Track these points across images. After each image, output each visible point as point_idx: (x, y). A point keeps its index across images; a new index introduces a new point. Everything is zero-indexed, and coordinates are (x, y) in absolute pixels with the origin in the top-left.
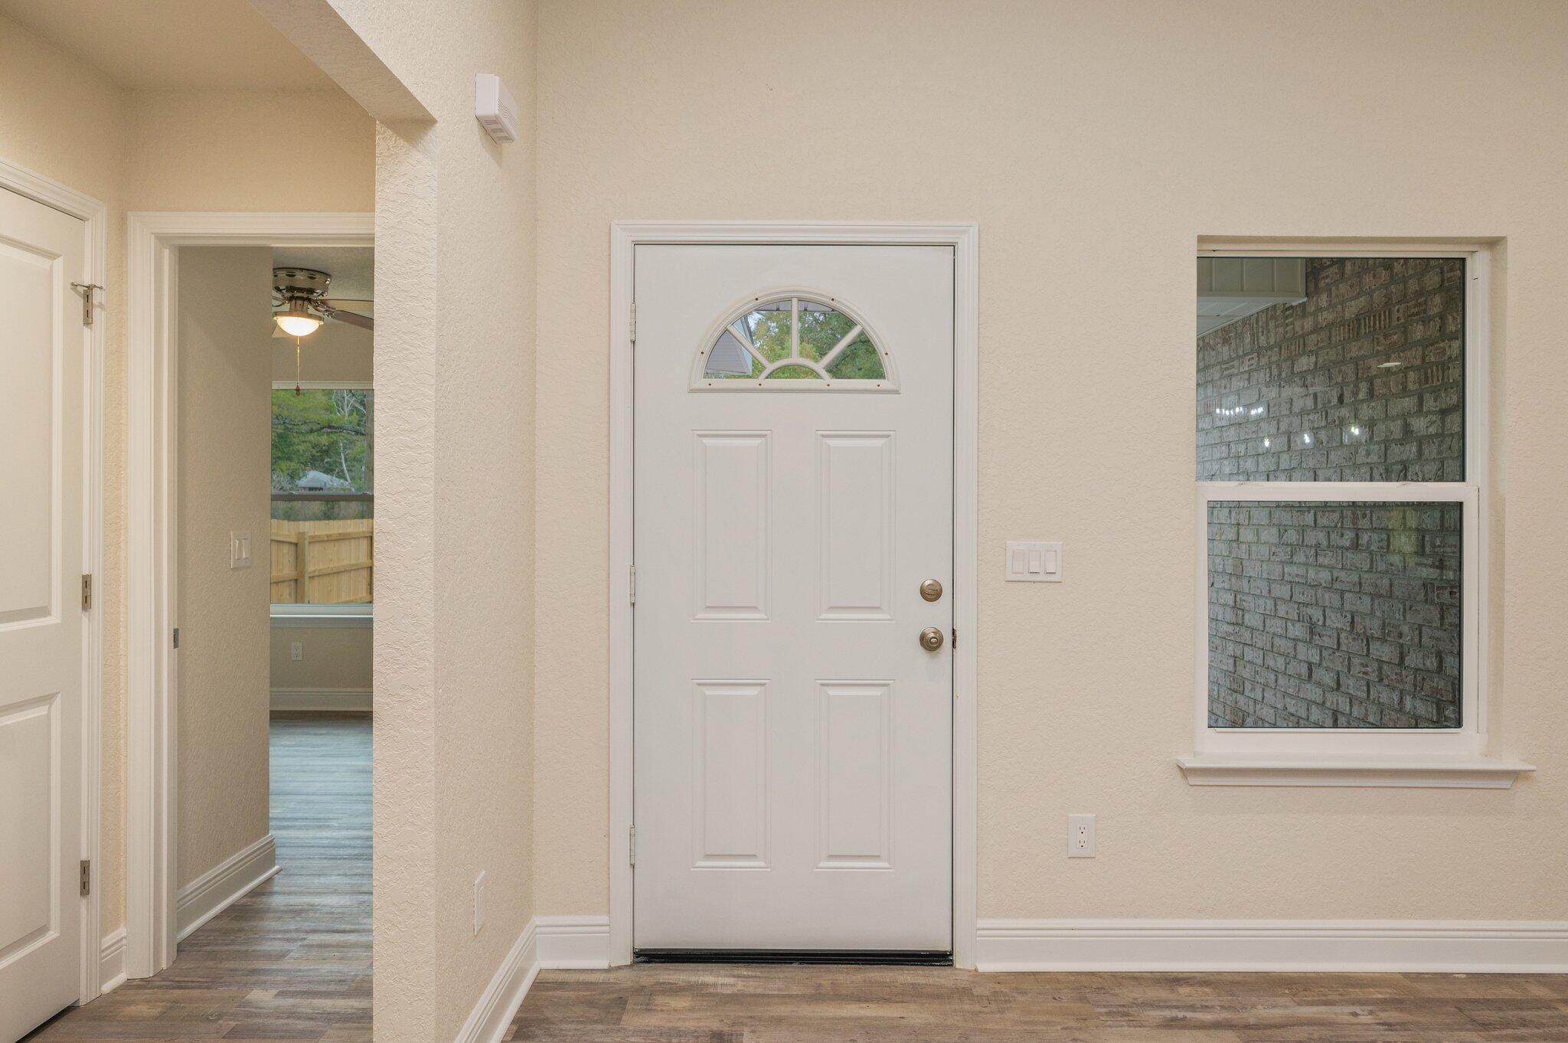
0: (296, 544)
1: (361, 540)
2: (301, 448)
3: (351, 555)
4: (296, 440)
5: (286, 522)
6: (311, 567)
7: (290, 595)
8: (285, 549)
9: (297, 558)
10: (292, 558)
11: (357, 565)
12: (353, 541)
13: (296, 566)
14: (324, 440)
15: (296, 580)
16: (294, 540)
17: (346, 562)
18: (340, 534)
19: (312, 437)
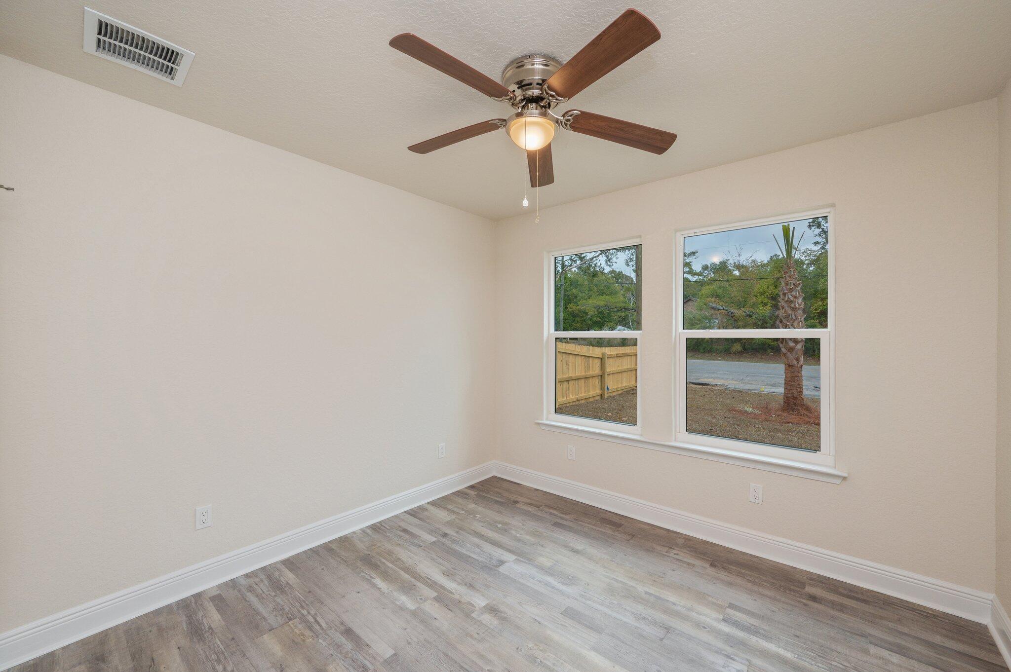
0: (601, 358)
1: (633, 356)
2: (615, 318)
3: (626, 364)
4: (613, 315)
5: (597, 348)
6: (609, 369)
7: (599, 383)
8: (597, 361)
9: (602, 365)
10: (599, 366)
11: (630, 368)
12: (629, 357)
13: (601, 369)
14: (623, 314)
15: (602, 376)
16: (601, 357)
17: (625, 367)
18: (622, 354)
19: (619, 314)
